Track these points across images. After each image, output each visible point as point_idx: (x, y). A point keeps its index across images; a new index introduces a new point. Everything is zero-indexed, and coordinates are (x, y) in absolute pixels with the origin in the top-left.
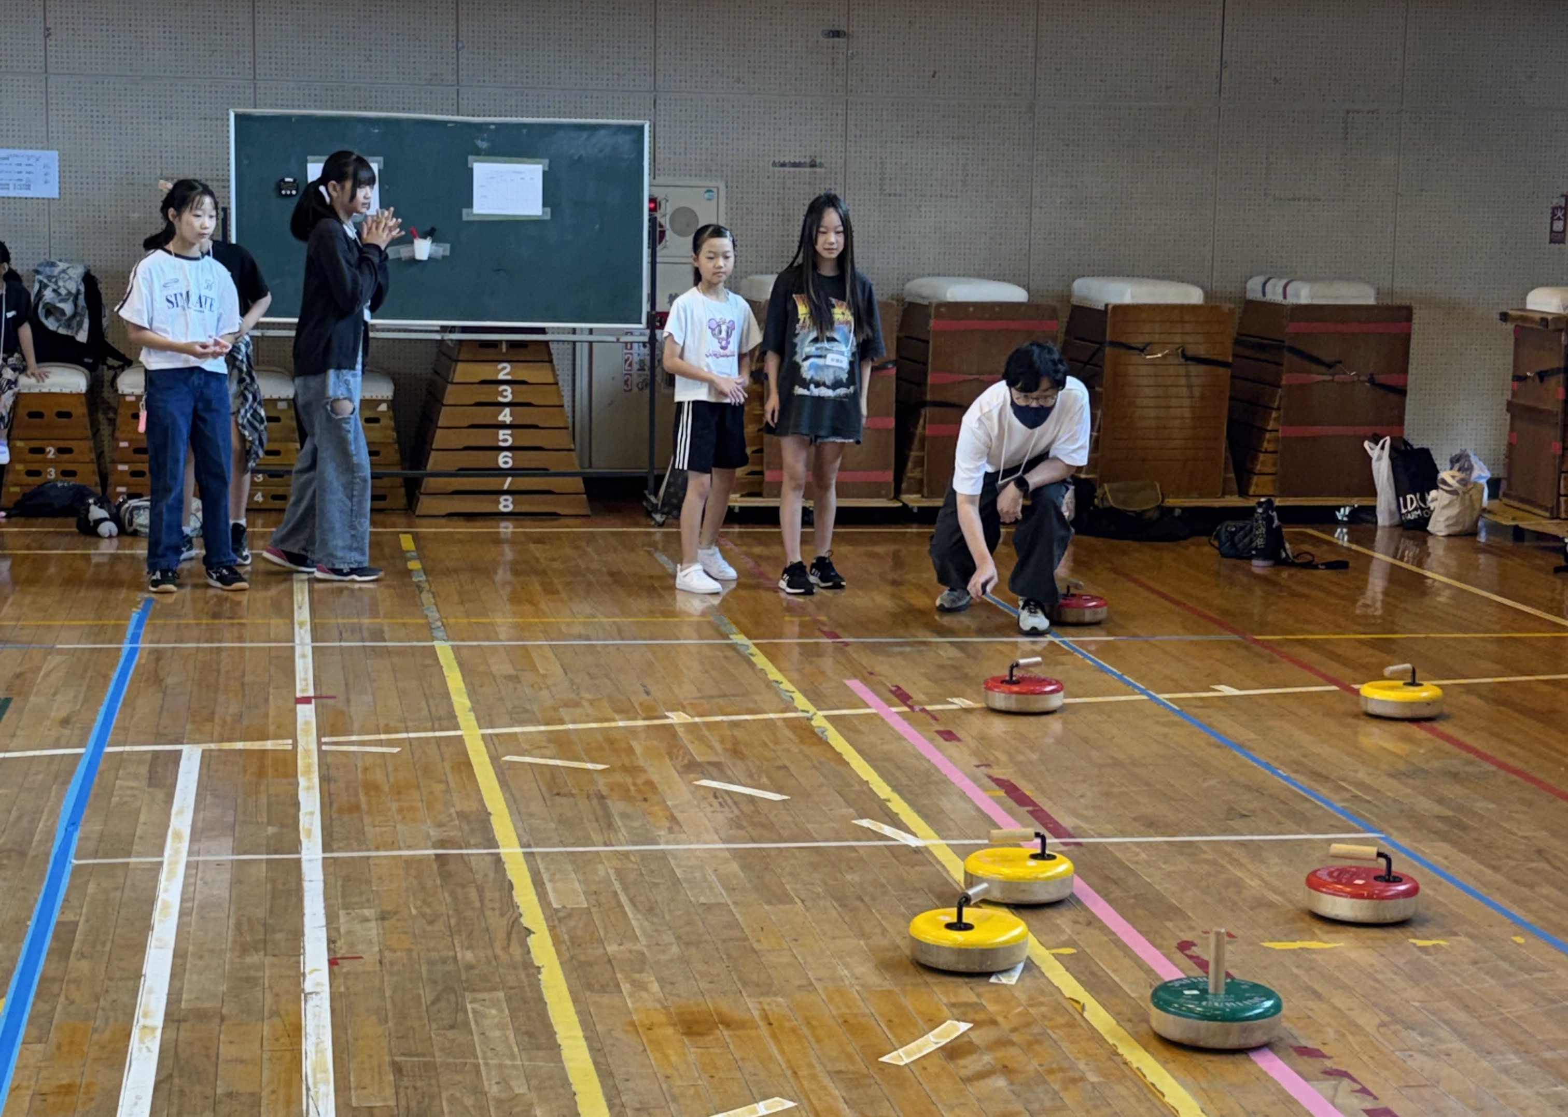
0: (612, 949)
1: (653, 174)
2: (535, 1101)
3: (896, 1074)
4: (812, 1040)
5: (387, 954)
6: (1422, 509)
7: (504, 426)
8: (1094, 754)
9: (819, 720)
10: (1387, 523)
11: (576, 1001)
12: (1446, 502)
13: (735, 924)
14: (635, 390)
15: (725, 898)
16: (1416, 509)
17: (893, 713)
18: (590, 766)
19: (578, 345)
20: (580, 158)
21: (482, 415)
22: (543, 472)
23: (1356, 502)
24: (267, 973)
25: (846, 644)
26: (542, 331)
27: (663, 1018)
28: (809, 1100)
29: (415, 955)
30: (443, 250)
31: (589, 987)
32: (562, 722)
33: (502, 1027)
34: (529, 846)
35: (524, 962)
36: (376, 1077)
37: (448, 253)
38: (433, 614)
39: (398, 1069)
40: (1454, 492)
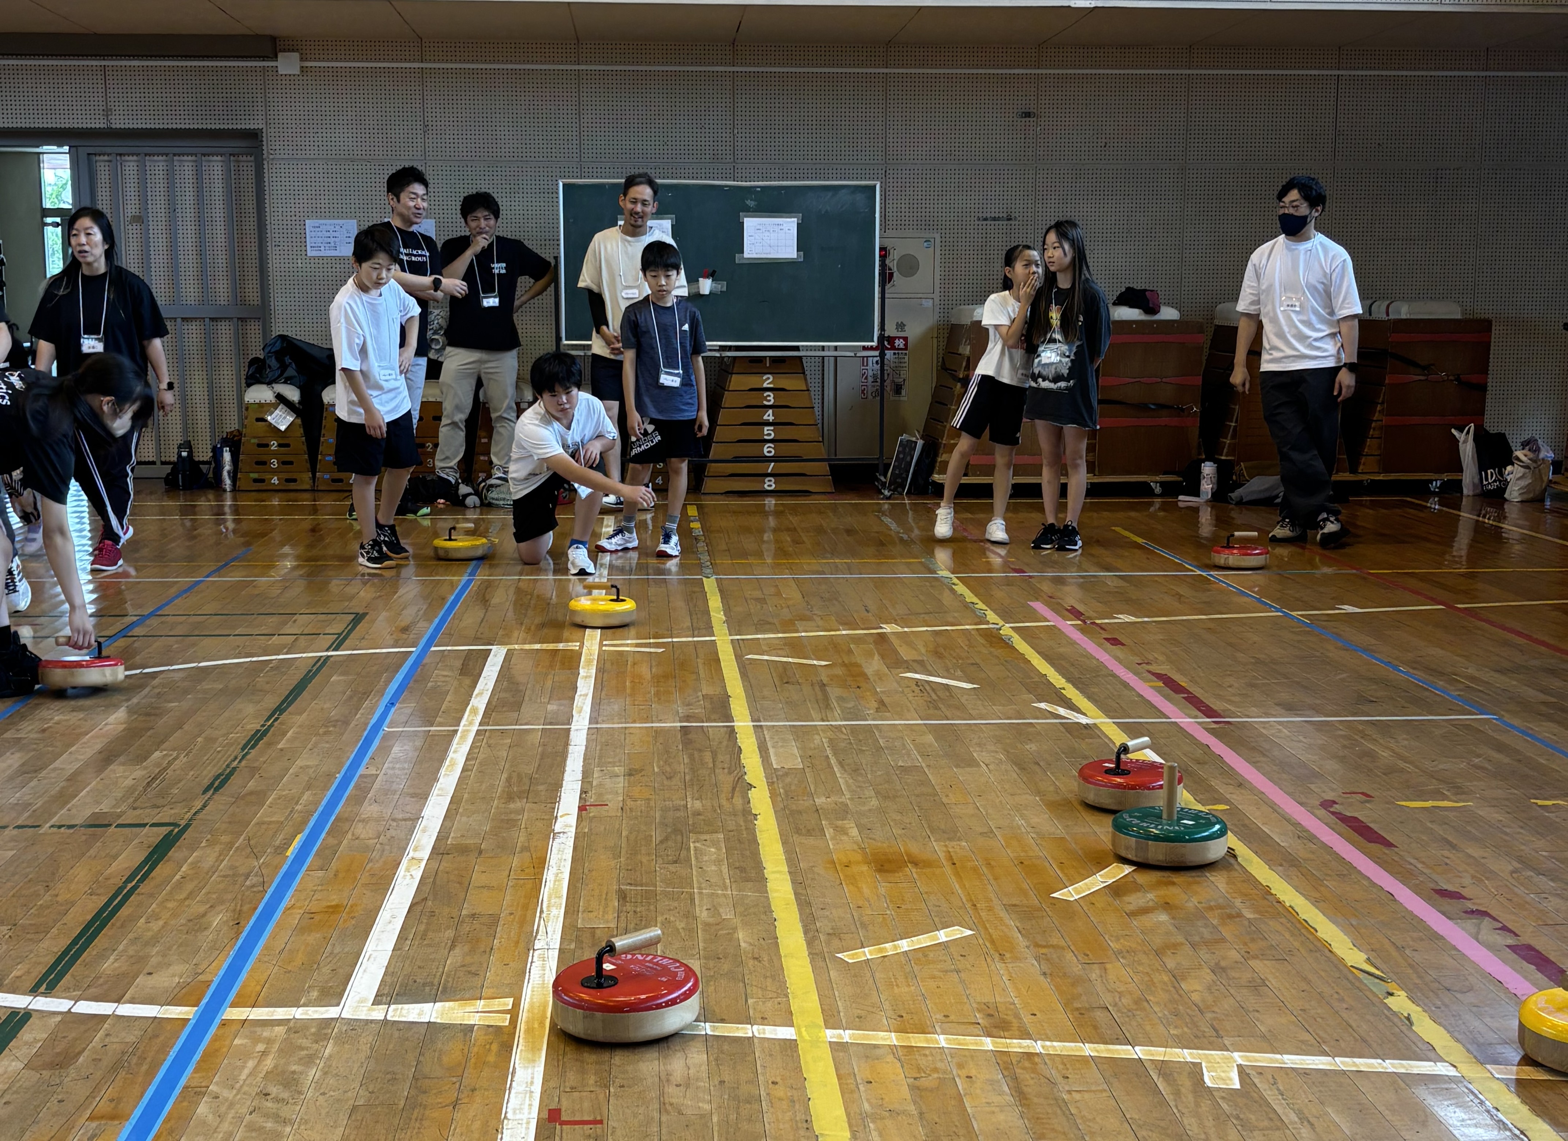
0: (820, 801)
1: (884, 228)
2: (739, 925)
3: (1066, 908)
4: (991, 878)
5: (630, 803)
6: (1500, 481)
7: (768, 424)
8: (1239, 655)
9: (1007, 630)
10: (1471, 493)
11: (785, 843)
12: (1520, 475)
13: (926, 782)
14: (870, 397)
15: (921, 762)
16: (1495, 481)
17: (1069, 626)
18: (815, 662)
19: (826, 359)
20: (827, 212)
21: (751, 415)
22: (798, 459)
23: (1446, 477)
24: (525, 817)
25: (1030, 577)
26: (797, 348)
27: (859, 857)
28: (986, 929)
29: (652, 803)
30: (722, 286)
31: (798, 831)
32: (797, 631)
33: (719, 862)
34: (759, 721)
35: (744, 810)
36: (603, 902)
37: (724, 289)
38: (705, 558)
39: (623, 896)
40: (1527, 467)
